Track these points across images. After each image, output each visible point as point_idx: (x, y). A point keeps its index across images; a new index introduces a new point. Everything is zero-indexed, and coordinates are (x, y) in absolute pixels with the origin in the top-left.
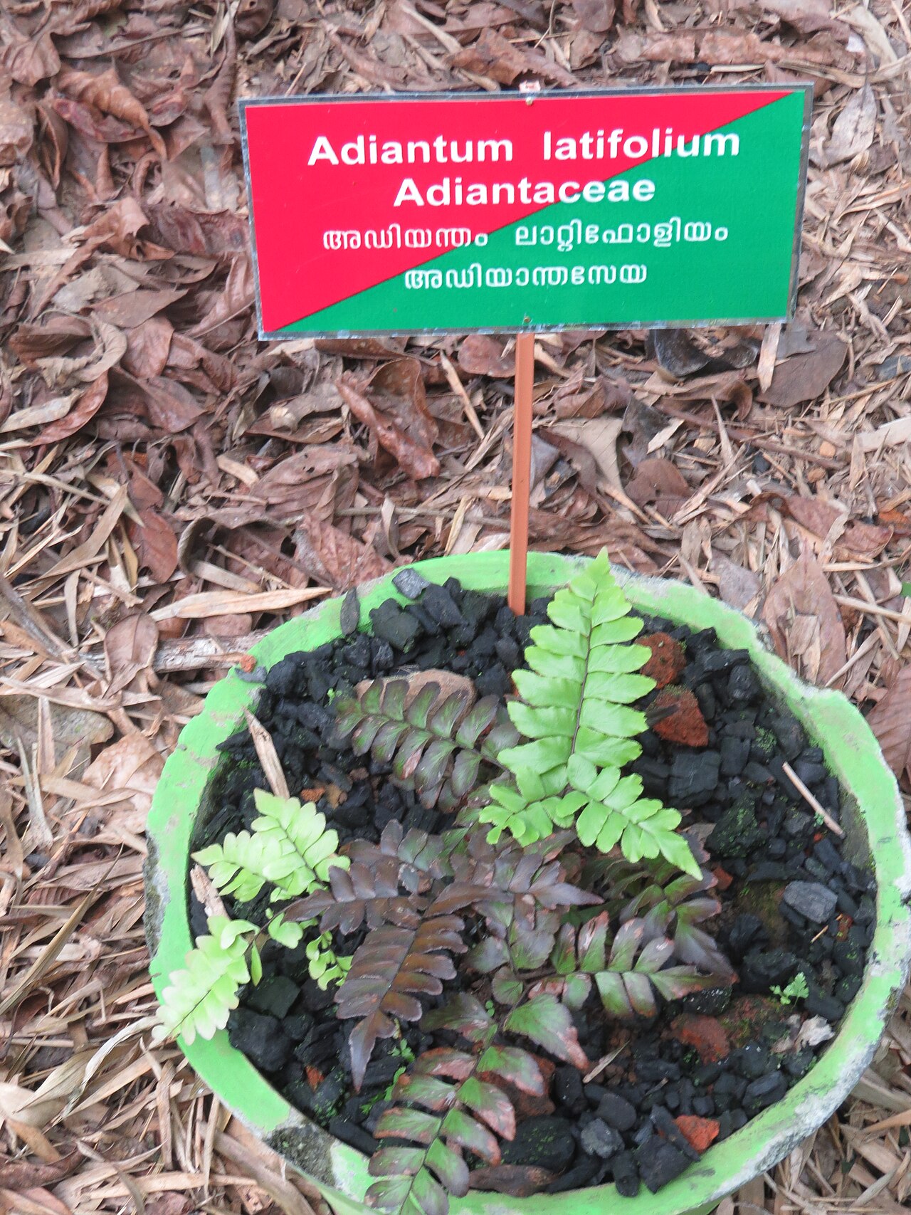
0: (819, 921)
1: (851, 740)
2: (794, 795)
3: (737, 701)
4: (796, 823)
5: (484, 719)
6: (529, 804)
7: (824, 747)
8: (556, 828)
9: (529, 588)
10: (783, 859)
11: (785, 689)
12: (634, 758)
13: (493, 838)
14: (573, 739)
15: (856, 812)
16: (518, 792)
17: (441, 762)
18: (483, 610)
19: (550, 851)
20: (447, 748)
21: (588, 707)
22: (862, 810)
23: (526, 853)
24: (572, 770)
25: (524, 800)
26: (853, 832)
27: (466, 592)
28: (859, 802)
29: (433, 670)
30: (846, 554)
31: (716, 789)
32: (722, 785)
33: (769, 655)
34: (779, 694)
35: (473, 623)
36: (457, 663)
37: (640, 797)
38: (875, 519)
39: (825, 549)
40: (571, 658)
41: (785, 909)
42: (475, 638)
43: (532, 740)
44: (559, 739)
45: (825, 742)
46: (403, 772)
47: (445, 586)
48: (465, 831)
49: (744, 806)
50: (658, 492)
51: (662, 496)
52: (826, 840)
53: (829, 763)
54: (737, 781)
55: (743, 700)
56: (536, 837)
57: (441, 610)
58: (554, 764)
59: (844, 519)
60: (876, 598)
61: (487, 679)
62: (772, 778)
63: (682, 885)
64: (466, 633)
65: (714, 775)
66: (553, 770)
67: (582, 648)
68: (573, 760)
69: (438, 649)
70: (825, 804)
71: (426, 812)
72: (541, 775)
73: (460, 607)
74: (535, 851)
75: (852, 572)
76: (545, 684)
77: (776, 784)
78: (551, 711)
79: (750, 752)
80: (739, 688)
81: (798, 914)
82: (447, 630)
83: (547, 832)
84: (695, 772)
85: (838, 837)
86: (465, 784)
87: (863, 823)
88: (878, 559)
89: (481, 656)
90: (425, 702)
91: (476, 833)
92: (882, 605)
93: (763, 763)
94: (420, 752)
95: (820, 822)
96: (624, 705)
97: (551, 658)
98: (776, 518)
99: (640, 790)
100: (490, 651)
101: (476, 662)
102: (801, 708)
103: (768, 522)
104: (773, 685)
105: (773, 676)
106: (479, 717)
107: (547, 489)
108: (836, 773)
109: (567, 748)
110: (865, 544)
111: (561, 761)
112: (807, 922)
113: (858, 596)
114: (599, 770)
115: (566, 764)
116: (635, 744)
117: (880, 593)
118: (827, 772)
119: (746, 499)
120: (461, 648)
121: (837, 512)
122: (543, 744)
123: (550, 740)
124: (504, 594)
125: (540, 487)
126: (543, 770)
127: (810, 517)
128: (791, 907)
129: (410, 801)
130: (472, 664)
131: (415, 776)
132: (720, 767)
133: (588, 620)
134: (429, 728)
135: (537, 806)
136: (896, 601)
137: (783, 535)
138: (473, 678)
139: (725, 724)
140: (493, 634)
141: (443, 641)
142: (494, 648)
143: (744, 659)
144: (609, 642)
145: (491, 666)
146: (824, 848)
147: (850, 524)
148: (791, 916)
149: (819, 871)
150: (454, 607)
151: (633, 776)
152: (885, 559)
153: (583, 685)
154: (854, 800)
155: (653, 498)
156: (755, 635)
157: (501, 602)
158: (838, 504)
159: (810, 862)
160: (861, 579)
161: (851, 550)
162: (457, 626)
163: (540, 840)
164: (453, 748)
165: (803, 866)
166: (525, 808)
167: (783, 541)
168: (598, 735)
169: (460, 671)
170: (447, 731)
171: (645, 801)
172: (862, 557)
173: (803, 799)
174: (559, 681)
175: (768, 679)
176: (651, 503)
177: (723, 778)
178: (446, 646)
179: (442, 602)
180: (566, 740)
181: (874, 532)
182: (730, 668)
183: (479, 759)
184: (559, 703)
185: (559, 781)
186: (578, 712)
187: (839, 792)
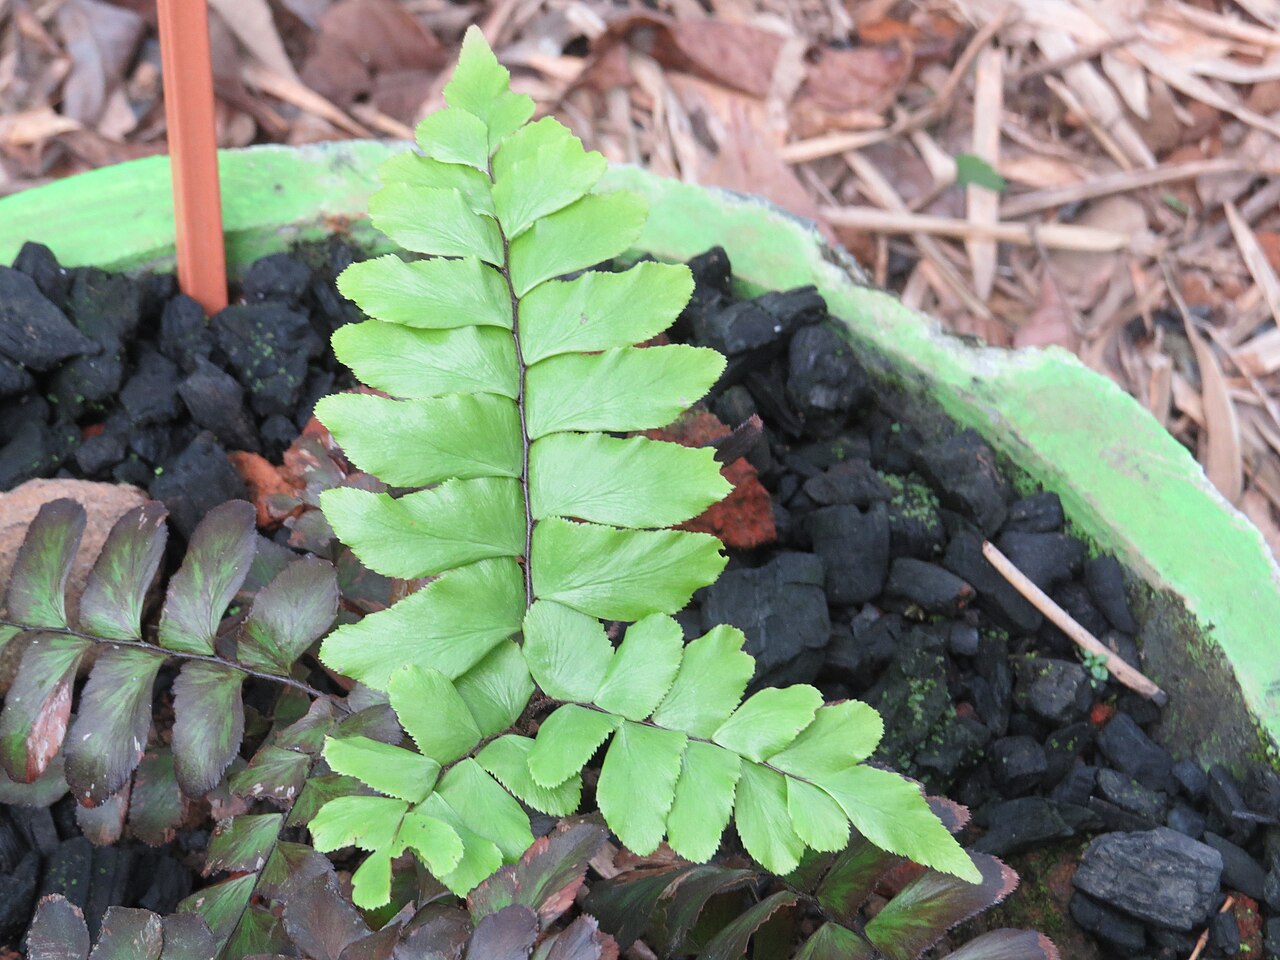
0: (1186, 923)
1: (1122, 458)
2: (1021, 620)
3: (817, 415)
4: (1053, 690)
5: (227, 569)
6: (443, 770)
7: (1061, 489)
8: (542, 824)
9: (231, 240)
10: (1041, 785)
11: (925, 367)
12: (710, 578)
13: (371, 890)
14: (523, 563)
15: (1189, 631)
16: (407, 743)
17: (135, 710)
18: (129, 311)
19: (547, 891)
20: (140, 669)
21: (547, 464)
22: (1202, 622)
23: (477, 913)
24: (540, 650)
25: (425, 764)
26: (1187, 683)
27: (76, 273)
28: (1190, 606)
29: (39, 481)
30: (819, 118)
31: (832, 644)
32: (841, 630)
33: (862, 292)
34: (911, 383)
35: (113, 345)
36: (86, 456)
37: (752, 688)
38: (855, 40)
39: (772, 119)
40: (470, 331)
41: (1090, 913)
42: (123, 384)
43: (412, 586)
44: (485, 567)
45: (1060, 475)
46: (30, 756)
47: (18, 266)
48: (248, 883)
49: (925, 671)
50: (373, 70)
51: (383, 79)
52: (1121, 718)
53: (1083, 525)
54: (871, 614)
55: (837, 411)
56: (494, 860)
57: (19, 327)
58: (487, 642)
59: (796, 47)
60: (905, 200)
61: (182, 477)
62: (966, 588)
63: (917, 910)
64: (97, 375)
65: (816, 609)
66: (487, 660)
67: (494, 302)
68: (537, 620)
69: (35, 429)
70: (1101, 627)
71: (97, 854)
72: (457, 682)
73: (67, 312)
74: (504, 901)
75: (838, 157)
76: (414, 417)
77: (979, 601)
78: (447, 492)
79: (892, 533)
80: (823, 382)
81: (1124, 916)
82: (46, 377)
83: (520, 840)
84: (768, 610)
85: (1151, 703)
86: (217, 754)
87: (1215, 654)
88: (889, 116)
89: (150, 425)
90: (51, 558)
91: (287, 883)
92: (920, 211)
93: (926, 556)
94: (65, 695)
95: (1100, 674)
96: (653, 434)
97: (411, 342)
98: (648, 74)
99: (747, 666)
100: (169, 408)
101: (139, 446)
102: (979, 403)
103: (633, 86)
104: (891, 364)
105: (886, 340)
106: (211, 566)
107: (134, 104)
108: (1106, 545)
109: (513, 590)
110: (854, 92)
111: (508, 630)
112: (1151, 932)
113: (863, 200)
114: (617, 633)
115: (519, 637)
116: (706, 538)
117: (911, 189)
118: (1082, 545)
119: (576, 46)
120: (90, 418)
121: (774, 41)
122: (443, 591)
123: (462, 575)
124: (166, 267)
125: (119, 102)
126: (460, 668)
127: (724, 54)
128: (1104, 904)
129: (45, 835)
130: (128, 450)
131: (68, 761)
132: (827, 586)
133: (493, 223)
134: (76, 623)
135: (470, 773)
136: (949, 198)
137: (673, 105)
138: (143, 485)
139: (802, 480)
140: (165, 366)
141: (40, 406)
142: (178, 397)
143: (809, 309)
144: (566, 270)
145: (180, 446)
146: (1122, 735)
147: (811, 56)
148: (1110, 928)
149: (1138, 797)
150: (54, 312)
151: (718, 631)
152: (903, 118)
153: (519, 402)
154: (1175, 602)
155: (364, 84)
156: (814, 253)
157: (166, 288)
158: (771, 23)
159: (1109, 779)
160: (862, 166)
161: (828, 108)
162: (70, 360)
163: (508, 864)
164: (156, 663)
165: (1097, 791)
166: (437, 787)
167: (677, 121)
168: (598, 535)
169: (103, 474)
170: (127, 621)
171: (770, 692)
172: (857, 118)
173: (1048, 624)
174: (453, 401)
175: (875, 351)
176: (362, 98)
177: (839, 611)
178: (51, 420)
179: (18, 306)
180: (507, 567)
181: (868, 62)
182: (786, 338)
183: (236, 681)
184: (467, 466)
185: (507, 689)
186: (523, 481)
187: (1127, 591)
